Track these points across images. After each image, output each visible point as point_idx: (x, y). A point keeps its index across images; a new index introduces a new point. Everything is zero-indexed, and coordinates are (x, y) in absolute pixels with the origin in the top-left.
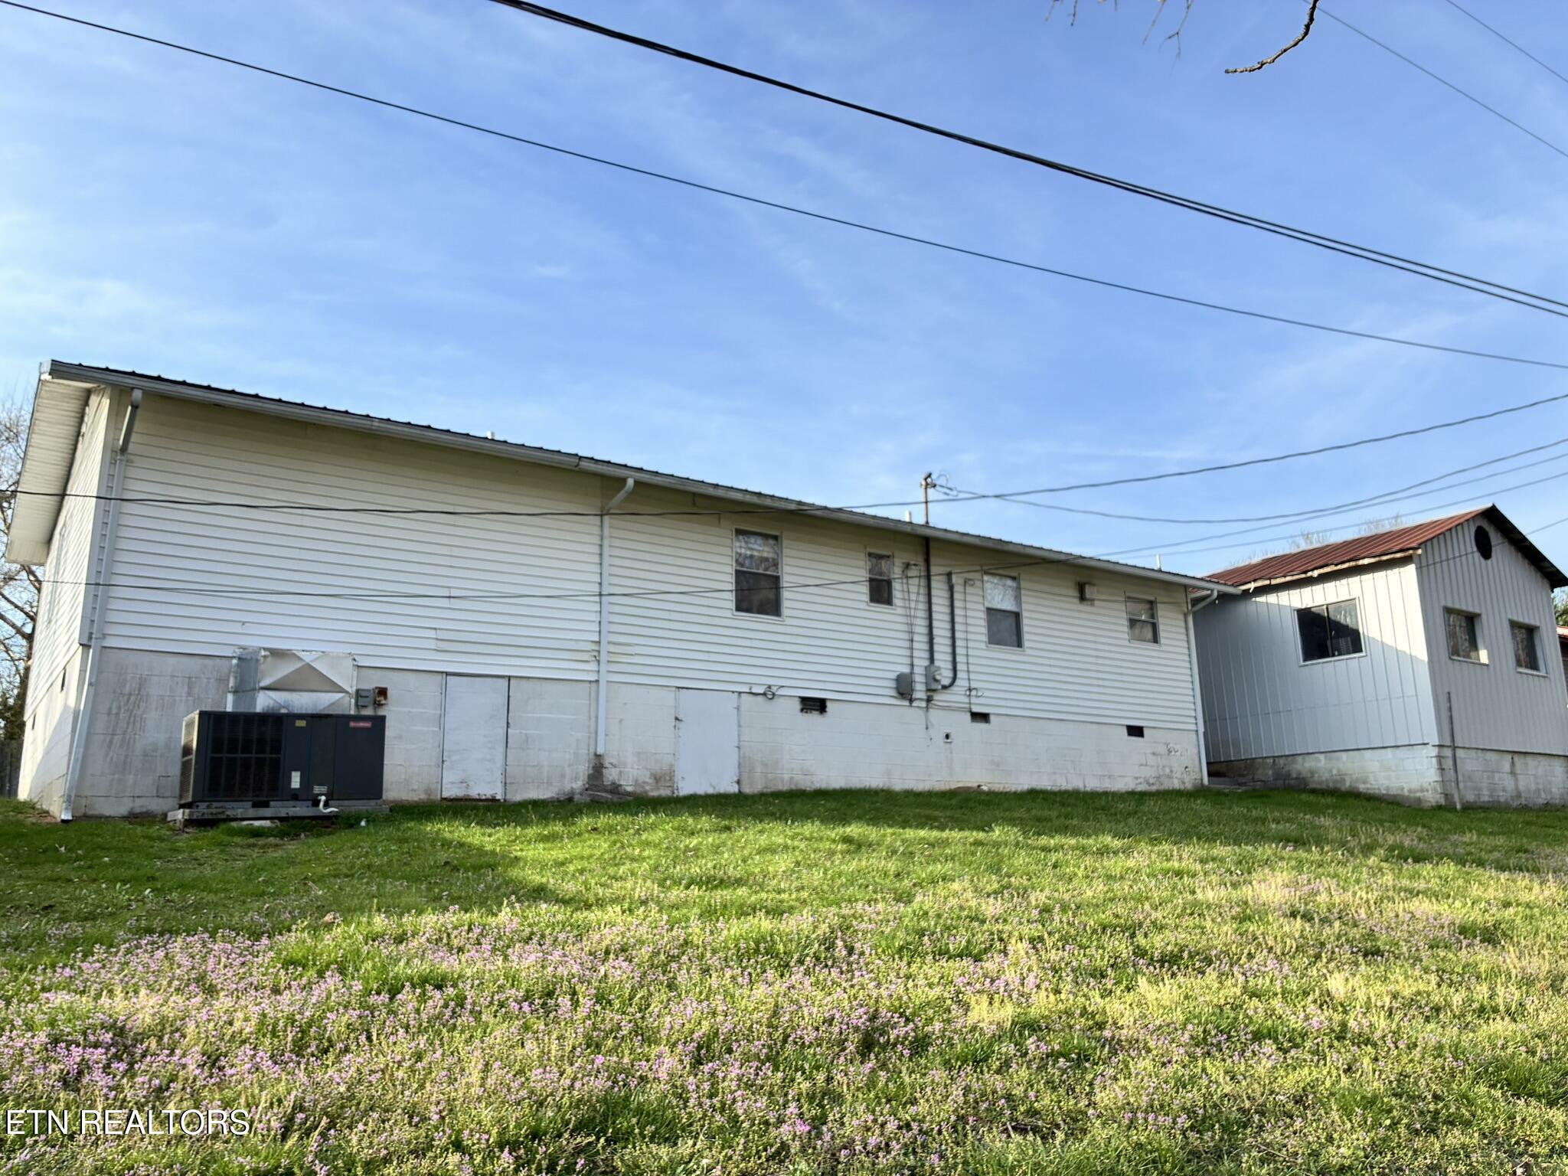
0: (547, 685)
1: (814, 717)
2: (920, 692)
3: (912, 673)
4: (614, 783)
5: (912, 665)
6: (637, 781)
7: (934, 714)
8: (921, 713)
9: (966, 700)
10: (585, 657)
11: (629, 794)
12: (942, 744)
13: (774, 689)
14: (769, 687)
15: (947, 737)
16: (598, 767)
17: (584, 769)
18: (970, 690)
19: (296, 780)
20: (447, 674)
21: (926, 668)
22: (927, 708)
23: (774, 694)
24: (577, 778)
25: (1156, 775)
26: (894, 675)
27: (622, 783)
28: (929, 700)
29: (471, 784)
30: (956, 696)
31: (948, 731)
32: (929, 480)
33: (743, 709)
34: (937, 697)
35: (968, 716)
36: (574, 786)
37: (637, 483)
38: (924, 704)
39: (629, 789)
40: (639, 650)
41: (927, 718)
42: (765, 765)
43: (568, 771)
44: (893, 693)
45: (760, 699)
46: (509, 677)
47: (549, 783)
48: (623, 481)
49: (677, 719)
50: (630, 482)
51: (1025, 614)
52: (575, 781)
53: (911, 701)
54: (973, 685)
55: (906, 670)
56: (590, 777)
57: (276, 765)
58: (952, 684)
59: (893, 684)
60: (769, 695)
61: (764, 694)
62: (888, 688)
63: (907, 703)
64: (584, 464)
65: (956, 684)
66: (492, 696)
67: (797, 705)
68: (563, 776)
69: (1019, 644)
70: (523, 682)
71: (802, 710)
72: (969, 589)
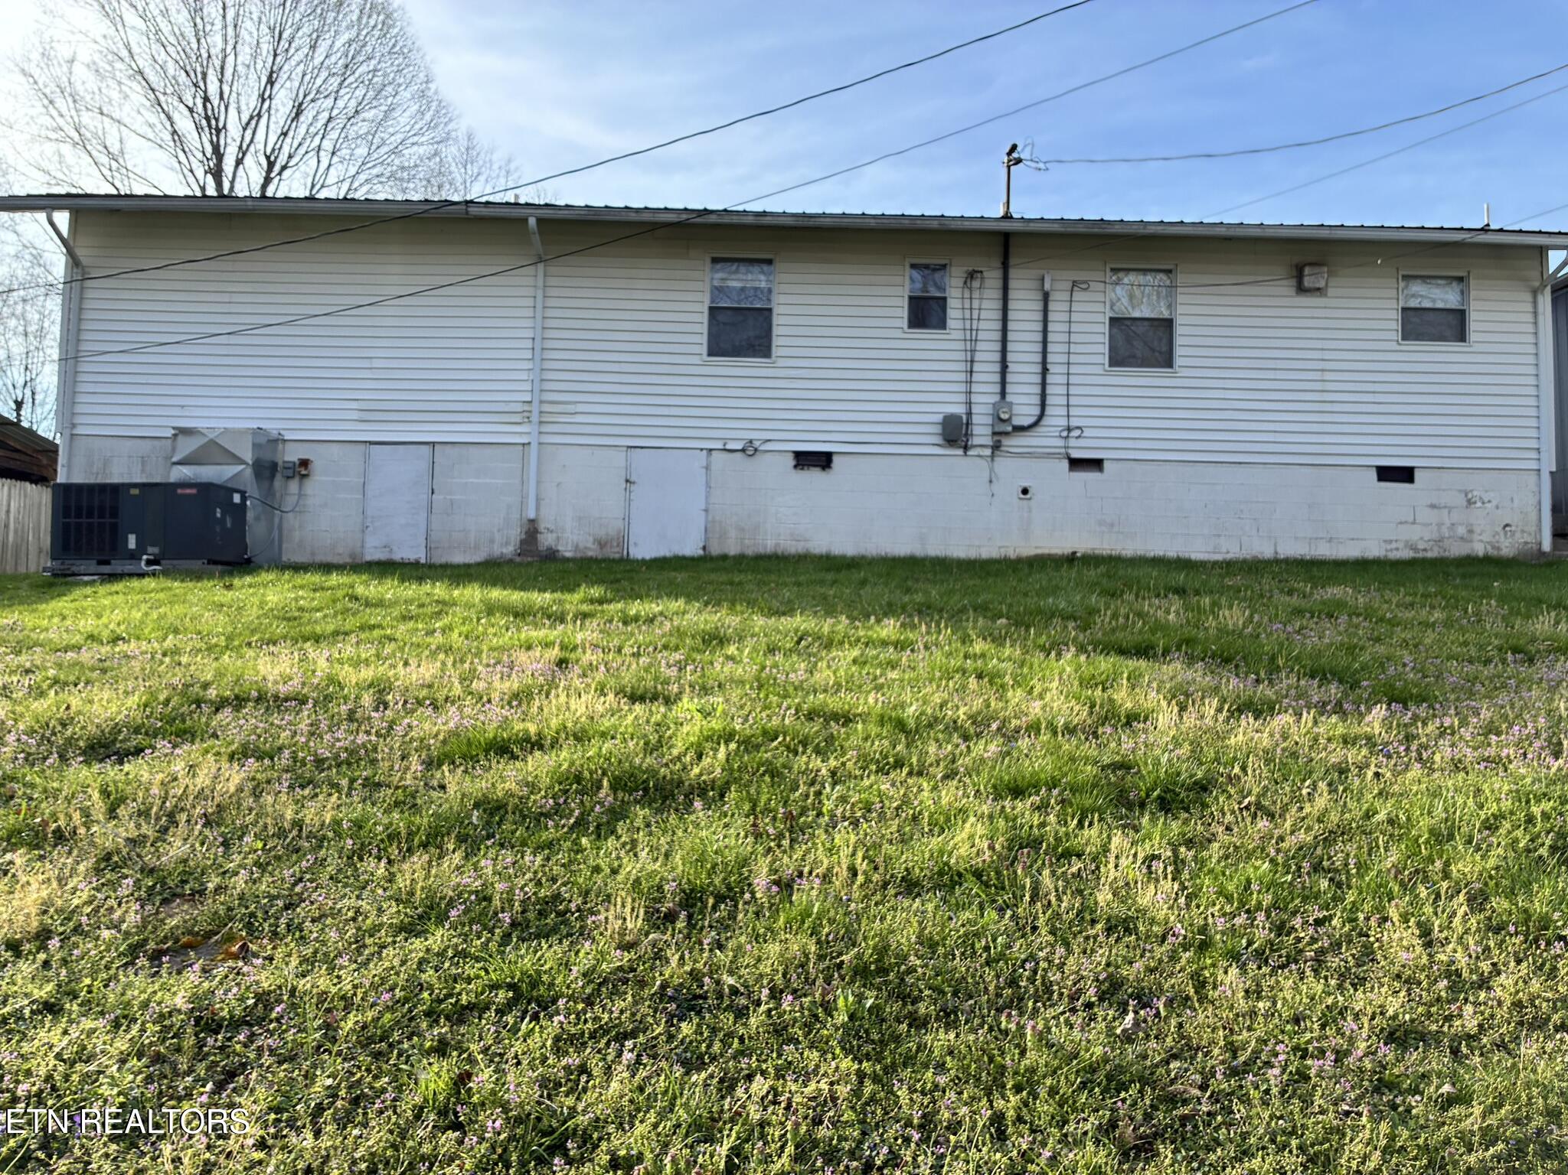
0: (472, 449)
1: (814, 475)
2: (981, 433)
3: (969, 414)
4: (550, 549)
5: (969, 404)
6: (577, 546)
7: (1003, 464)
8: (984, 464)
9: (1061, 443)
10: (517, 418)
11: (568, 560)
12: (1016, 500)
13: (757, 444)
14: (751, 442)
15: (1025, 491)
16: (532, 531)
17: (515, 534)
18: (1069, 429)
19: (132, 542)
20: (371, 443)
21: (994, 404)
22: (993, 456)
23: (756, 450)
24: (507, 544)
25: (1435, 536)
26: (939, 418)
27: (560, 548)
28: (996, 447)
29: (395, 548)
30: (1047, 438)
31: (1026, 484)
32: (1015, 155)
33: (713, 468)
34: (1006, 442)
35: (1065, 464)
36: (505, 551)
37: (540, 221)
38: (988, 452)
39: (568, 555)
40: (580, 408)
41: (992, 470)
42: (742, 530)
43: (497, 537)
44: (938, 440)
45: (739, 455)
46: (434, 443)
47: (477, 547)
48: (524, 220)
49: (627, 481)
50: (532, 221)
51: (1179, 320)
52: (506, 544)
53: (966, 448)
54: (1074, 422)
55: (960, 410)
56: (522, 542)
57: (114, 528)
58: (1036, 424)
59: (938, 429)
60: (750, 450)
61: (743, 450)
62: (931, 434)
63: (960, 452)
64: (473, 210)
65: (1043, 422)
66: (415, 464)
67: (790, 461)
68: (492, 541)
69: (1168, 362)
70: (448, 448)
71: (795, 467)
72: (1078, 295)
